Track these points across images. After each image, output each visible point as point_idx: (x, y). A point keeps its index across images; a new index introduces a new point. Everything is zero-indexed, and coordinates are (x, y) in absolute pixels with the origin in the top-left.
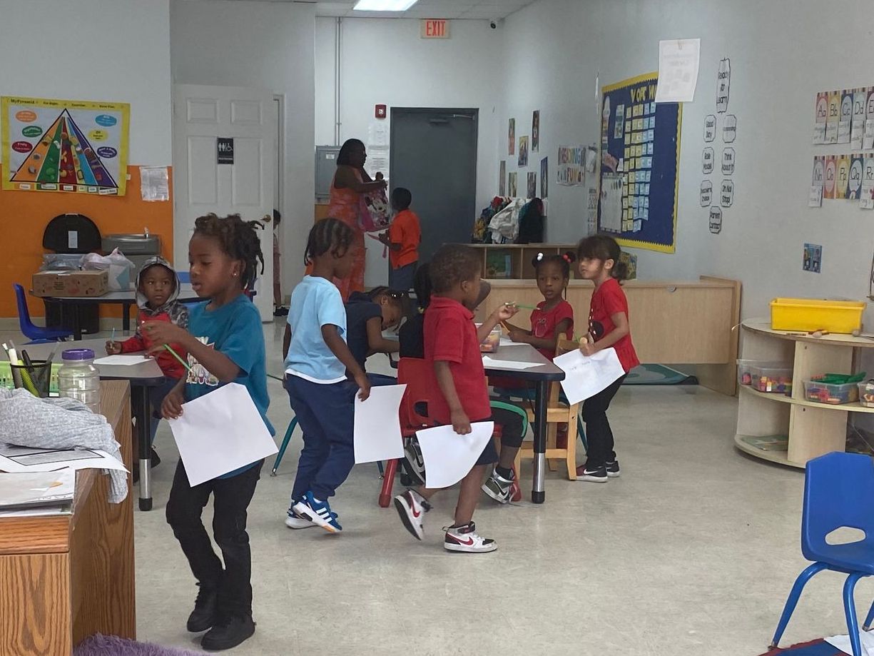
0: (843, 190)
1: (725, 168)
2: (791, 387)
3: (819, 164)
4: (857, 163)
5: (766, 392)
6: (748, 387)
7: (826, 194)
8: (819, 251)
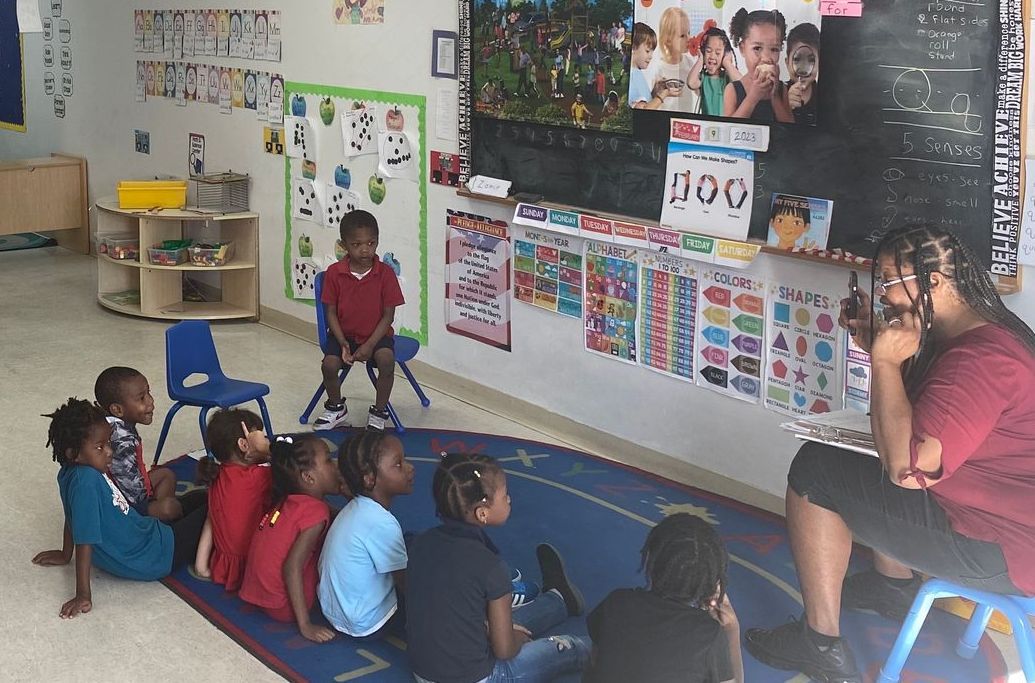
0: (162, 90)
1: (63, 63)
2: (139, 254)
3: (141, 68)
4: (171, 69)
5: (120, 259)
6: (105, 255)
7: (148, 91)
8: (147, 137)
